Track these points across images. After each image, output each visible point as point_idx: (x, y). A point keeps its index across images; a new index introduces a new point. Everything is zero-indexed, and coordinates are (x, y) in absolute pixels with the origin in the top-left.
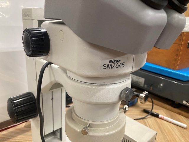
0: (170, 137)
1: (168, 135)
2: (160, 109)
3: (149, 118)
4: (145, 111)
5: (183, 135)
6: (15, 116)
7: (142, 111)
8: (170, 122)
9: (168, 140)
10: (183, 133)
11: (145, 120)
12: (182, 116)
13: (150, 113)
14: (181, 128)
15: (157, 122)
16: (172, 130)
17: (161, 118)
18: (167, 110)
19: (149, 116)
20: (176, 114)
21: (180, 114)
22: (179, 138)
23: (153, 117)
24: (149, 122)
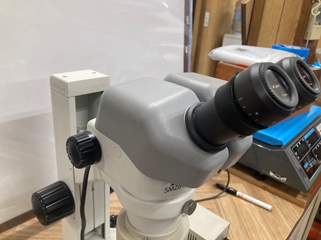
0: (248, 223)
1: (245, 221)
2: (239, 183)
3: (223, 196)
4: (218, 186)
5: (265, 220)
6: (46, 218)
7: (214, 186)
8: (251, 202)
9: (245, 229)
10: (266, 218)
11: (217, 200)
12: (267, 192)
13: (225, 190)
14: (265, 211)
15: (234, 203)
16: (253, 214)
17: (239, 197)
18: (249, 184)
19: (224, 194)
20: (259, 189)
21: (265, 188)
22: (260, 225)
23: (229, 195)
24: (222, 202)
